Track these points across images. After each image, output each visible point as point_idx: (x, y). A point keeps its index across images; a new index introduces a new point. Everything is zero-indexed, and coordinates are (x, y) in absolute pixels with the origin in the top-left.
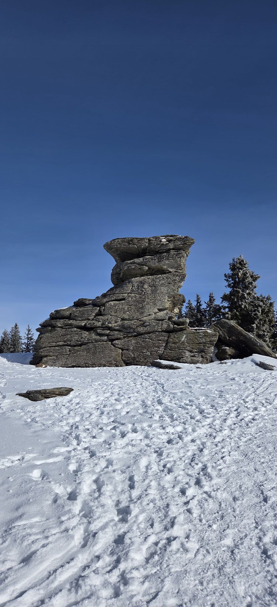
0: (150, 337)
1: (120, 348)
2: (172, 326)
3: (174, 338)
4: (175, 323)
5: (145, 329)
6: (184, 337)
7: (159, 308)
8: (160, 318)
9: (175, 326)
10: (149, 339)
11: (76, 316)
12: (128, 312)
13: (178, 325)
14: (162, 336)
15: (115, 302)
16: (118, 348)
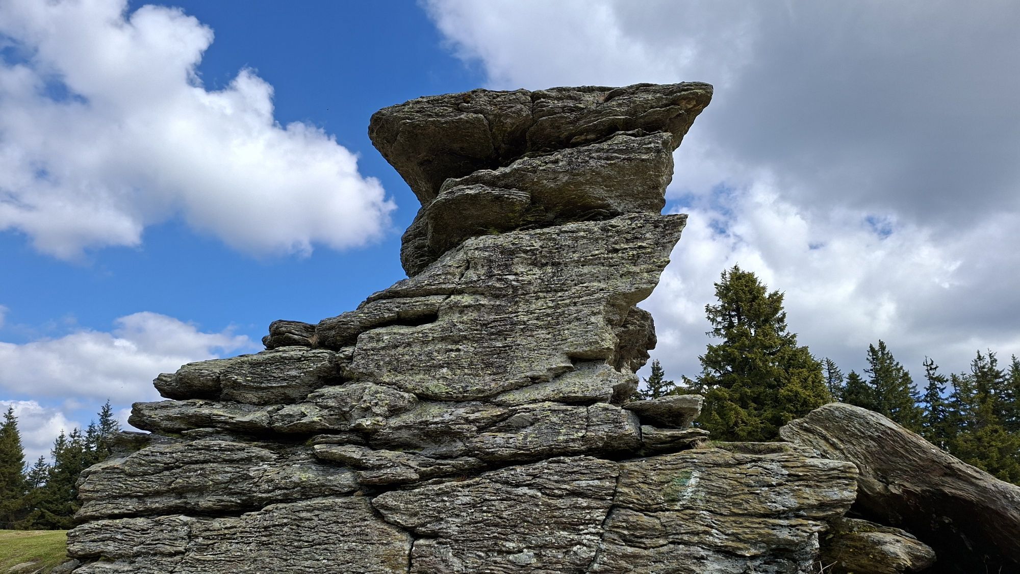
0: (535, 476)
1: (403, 529)
2: (630, 427)
3: (645, 487)
4: (643, 416)
5: (518, 438)
6: (693, 481)
7: (572, 349)
8: (579, 395)
9: (646, 429)
10: (530, 486)
11: (236, 385)
12: (445, 370)
13: (659, 424)
14: (590, 472)
15: (396, 329)
16: (396, 525)
